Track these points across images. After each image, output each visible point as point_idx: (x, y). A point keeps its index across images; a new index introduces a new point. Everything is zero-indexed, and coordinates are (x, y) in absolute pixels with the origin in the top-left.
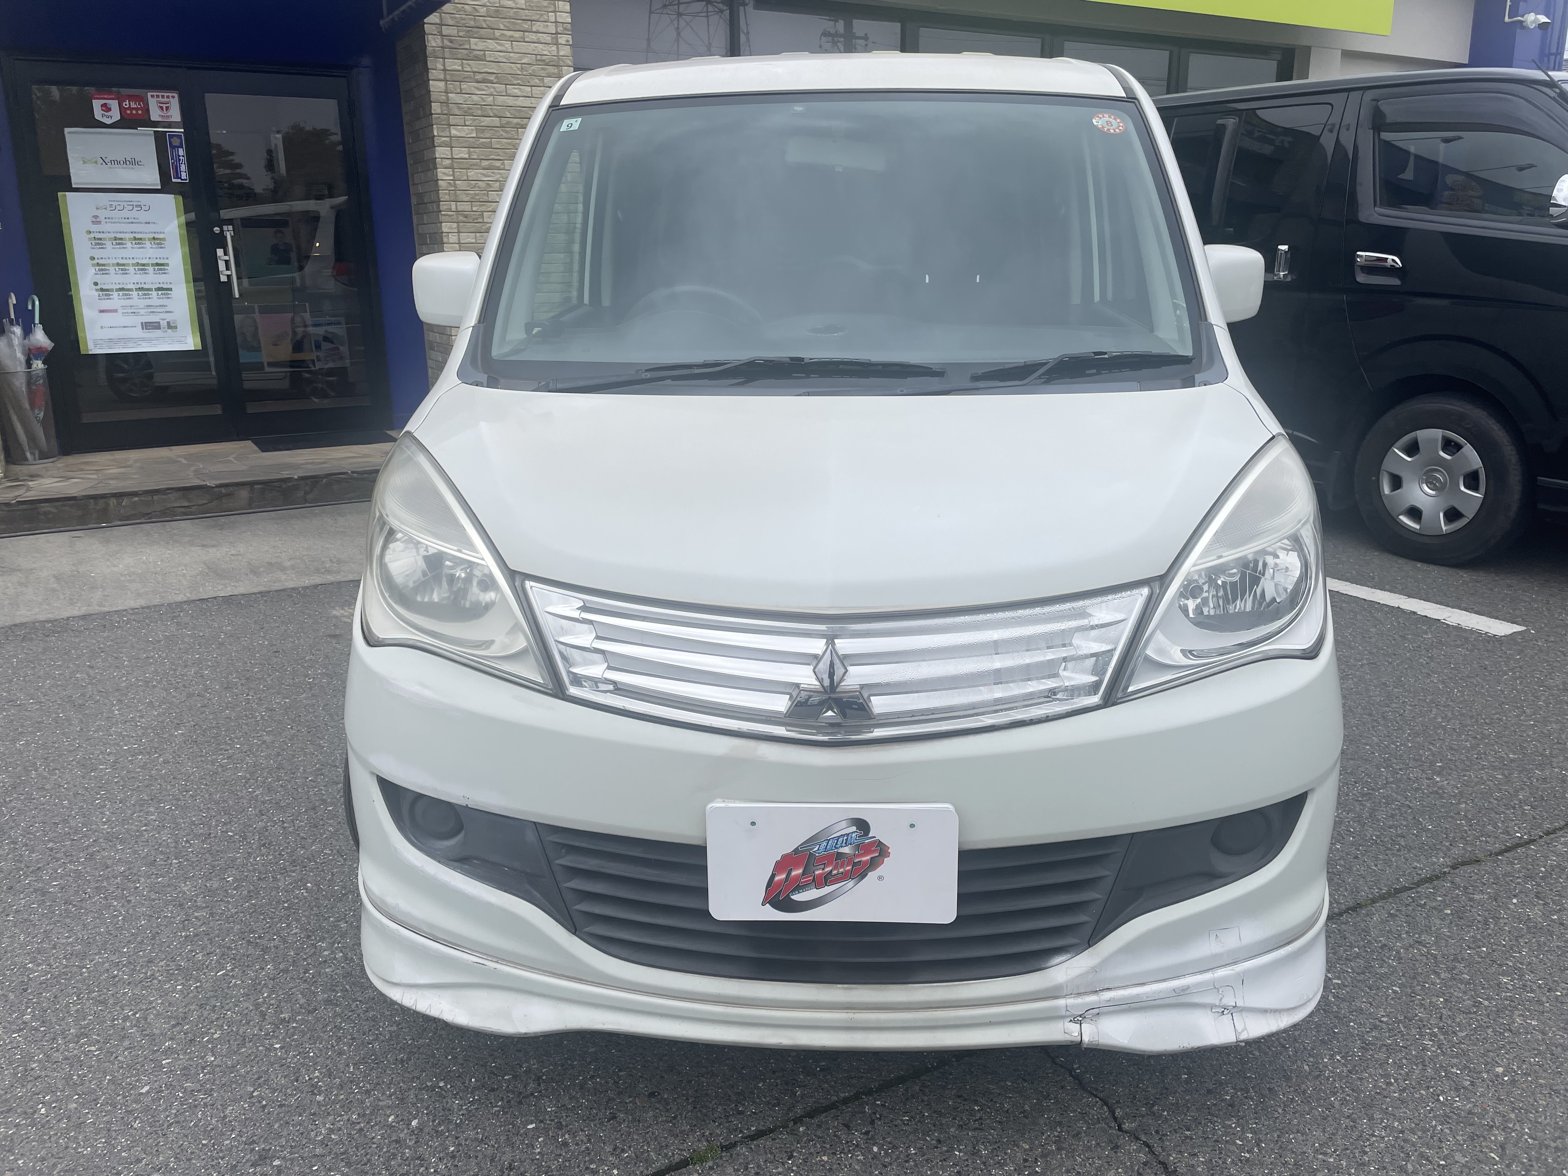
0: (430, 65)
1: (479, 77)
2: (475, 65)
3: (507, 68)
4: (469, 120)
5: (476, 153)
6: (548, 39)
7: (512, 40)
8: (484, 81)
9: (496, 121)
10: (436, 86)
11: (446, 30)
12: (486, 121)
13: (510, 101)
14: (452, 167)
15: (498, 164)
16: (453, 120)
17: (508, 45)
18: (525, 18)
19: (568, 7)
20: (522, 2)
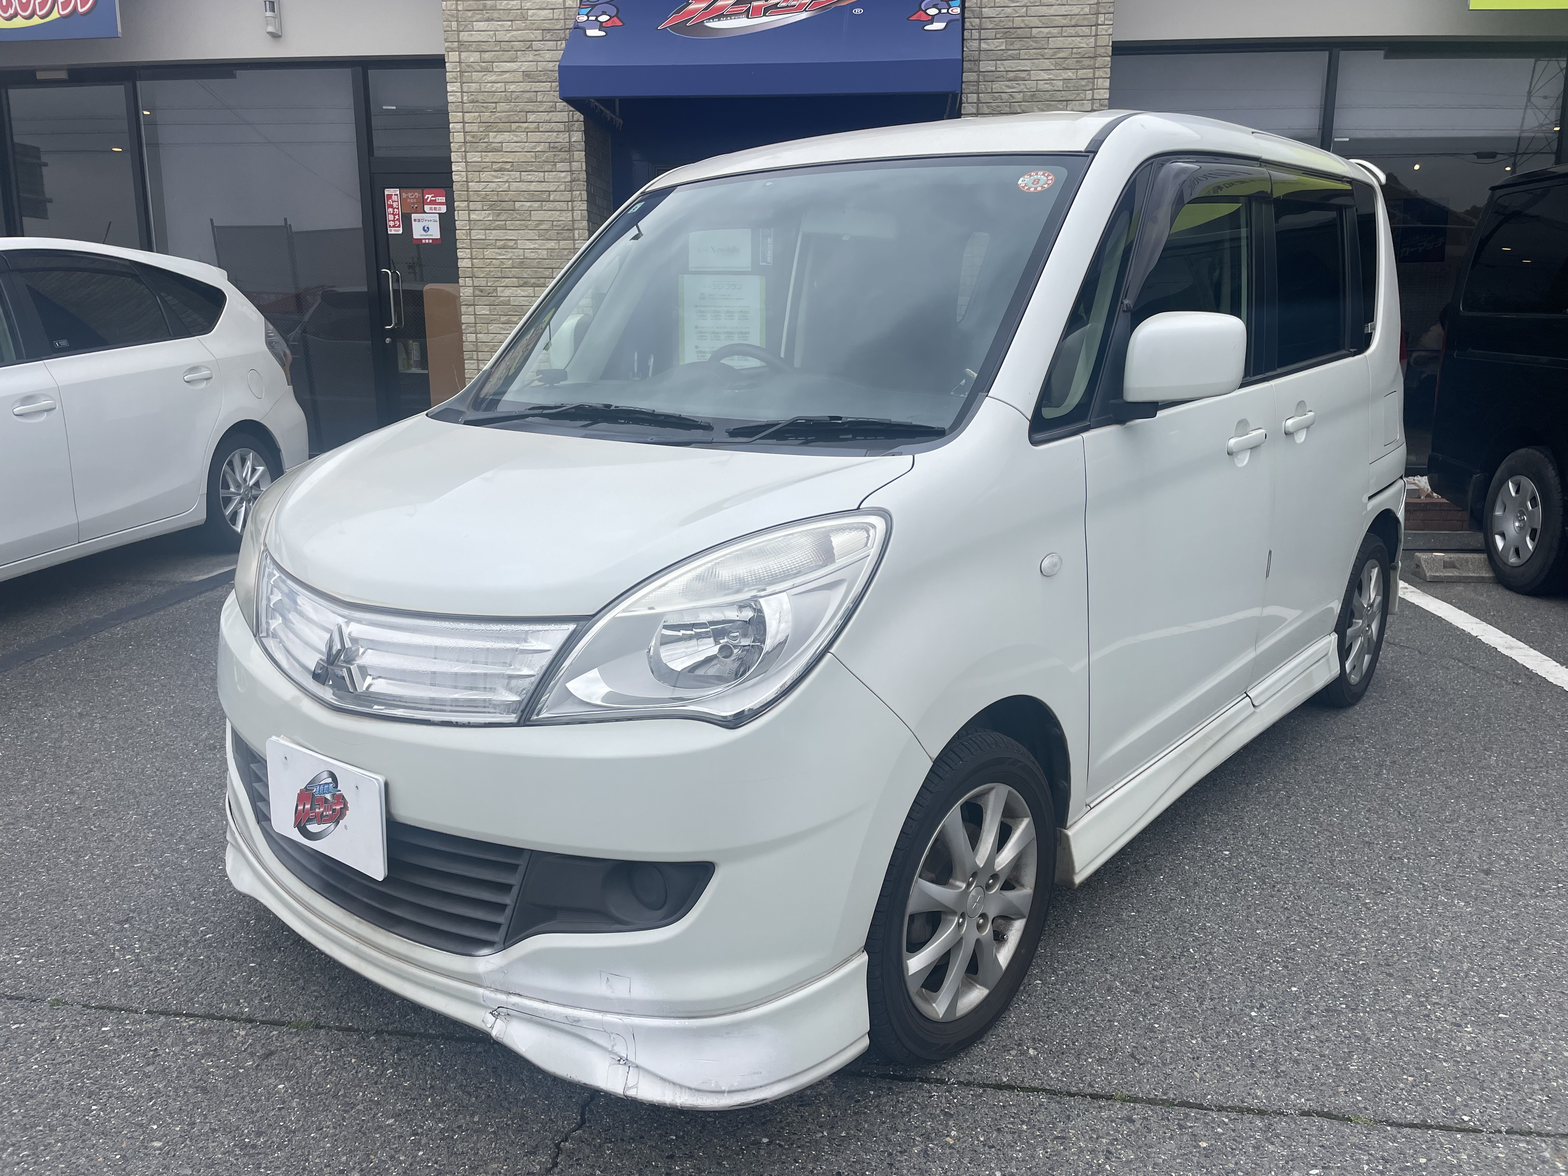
18: (1061, 99)
19: (1107, 83)
20: (1059, 85)
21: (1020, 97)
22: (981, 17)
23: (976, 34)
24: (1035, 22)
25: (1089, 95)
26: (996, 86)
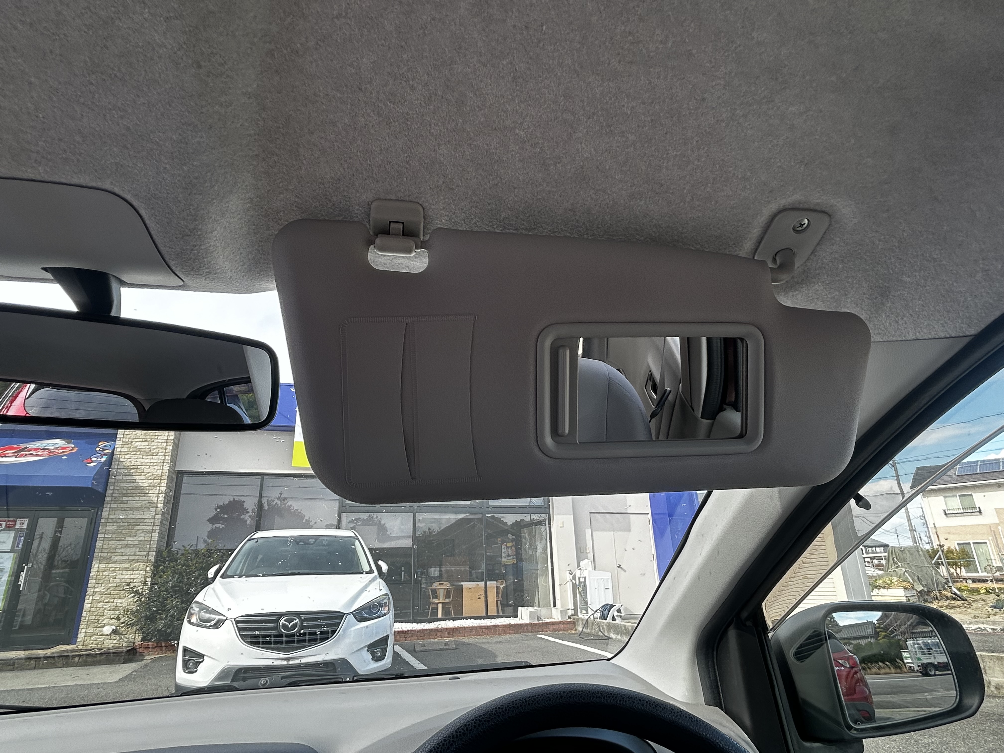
0: (105, 506)
1: (123, 509)
2: (122, 506)
3: (135, 506)
4: (115, 524)
5: (115, 535)
6: (155, 495)
7: (140, 497)
8: (125, 510)
9: (126, 524)
10: (105, 513)
11: (114, 495)
12: (122, 524)
13: (133, 517)
14: (103, 541)
15: (123, 538)
16: (108, 524)
17: (137, 498)
19: (165, 485)
20: (147, 485)
21: (130, 488)
22: (119, 461)
23: (116, 467)
24: (139, 464)
25: (158, 488)
26: (122, 484)
